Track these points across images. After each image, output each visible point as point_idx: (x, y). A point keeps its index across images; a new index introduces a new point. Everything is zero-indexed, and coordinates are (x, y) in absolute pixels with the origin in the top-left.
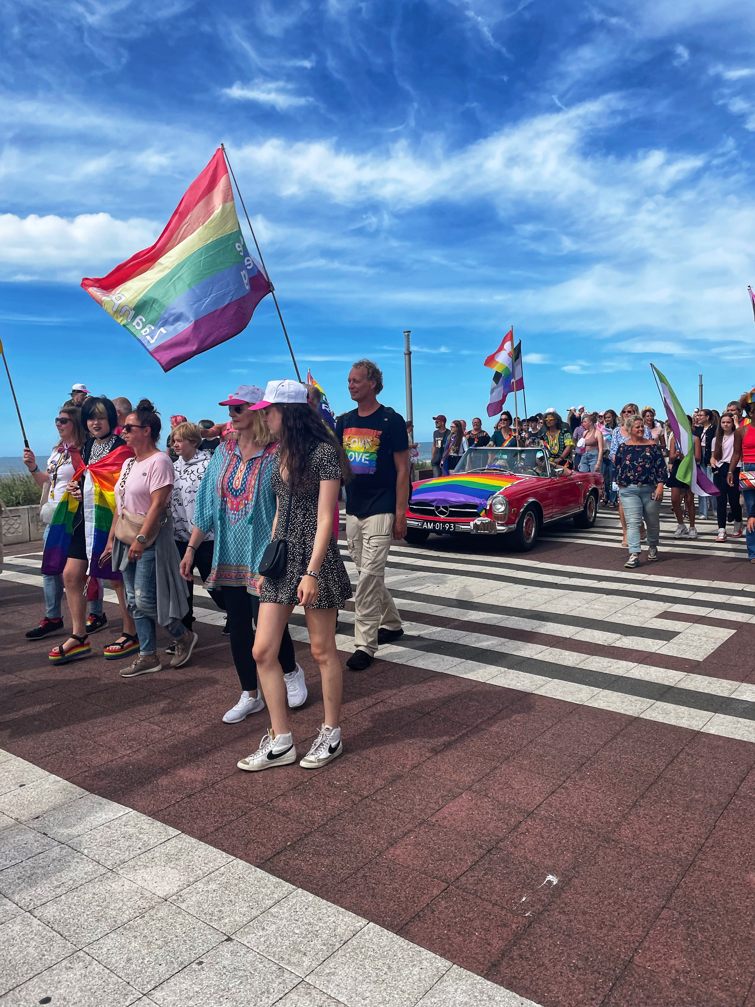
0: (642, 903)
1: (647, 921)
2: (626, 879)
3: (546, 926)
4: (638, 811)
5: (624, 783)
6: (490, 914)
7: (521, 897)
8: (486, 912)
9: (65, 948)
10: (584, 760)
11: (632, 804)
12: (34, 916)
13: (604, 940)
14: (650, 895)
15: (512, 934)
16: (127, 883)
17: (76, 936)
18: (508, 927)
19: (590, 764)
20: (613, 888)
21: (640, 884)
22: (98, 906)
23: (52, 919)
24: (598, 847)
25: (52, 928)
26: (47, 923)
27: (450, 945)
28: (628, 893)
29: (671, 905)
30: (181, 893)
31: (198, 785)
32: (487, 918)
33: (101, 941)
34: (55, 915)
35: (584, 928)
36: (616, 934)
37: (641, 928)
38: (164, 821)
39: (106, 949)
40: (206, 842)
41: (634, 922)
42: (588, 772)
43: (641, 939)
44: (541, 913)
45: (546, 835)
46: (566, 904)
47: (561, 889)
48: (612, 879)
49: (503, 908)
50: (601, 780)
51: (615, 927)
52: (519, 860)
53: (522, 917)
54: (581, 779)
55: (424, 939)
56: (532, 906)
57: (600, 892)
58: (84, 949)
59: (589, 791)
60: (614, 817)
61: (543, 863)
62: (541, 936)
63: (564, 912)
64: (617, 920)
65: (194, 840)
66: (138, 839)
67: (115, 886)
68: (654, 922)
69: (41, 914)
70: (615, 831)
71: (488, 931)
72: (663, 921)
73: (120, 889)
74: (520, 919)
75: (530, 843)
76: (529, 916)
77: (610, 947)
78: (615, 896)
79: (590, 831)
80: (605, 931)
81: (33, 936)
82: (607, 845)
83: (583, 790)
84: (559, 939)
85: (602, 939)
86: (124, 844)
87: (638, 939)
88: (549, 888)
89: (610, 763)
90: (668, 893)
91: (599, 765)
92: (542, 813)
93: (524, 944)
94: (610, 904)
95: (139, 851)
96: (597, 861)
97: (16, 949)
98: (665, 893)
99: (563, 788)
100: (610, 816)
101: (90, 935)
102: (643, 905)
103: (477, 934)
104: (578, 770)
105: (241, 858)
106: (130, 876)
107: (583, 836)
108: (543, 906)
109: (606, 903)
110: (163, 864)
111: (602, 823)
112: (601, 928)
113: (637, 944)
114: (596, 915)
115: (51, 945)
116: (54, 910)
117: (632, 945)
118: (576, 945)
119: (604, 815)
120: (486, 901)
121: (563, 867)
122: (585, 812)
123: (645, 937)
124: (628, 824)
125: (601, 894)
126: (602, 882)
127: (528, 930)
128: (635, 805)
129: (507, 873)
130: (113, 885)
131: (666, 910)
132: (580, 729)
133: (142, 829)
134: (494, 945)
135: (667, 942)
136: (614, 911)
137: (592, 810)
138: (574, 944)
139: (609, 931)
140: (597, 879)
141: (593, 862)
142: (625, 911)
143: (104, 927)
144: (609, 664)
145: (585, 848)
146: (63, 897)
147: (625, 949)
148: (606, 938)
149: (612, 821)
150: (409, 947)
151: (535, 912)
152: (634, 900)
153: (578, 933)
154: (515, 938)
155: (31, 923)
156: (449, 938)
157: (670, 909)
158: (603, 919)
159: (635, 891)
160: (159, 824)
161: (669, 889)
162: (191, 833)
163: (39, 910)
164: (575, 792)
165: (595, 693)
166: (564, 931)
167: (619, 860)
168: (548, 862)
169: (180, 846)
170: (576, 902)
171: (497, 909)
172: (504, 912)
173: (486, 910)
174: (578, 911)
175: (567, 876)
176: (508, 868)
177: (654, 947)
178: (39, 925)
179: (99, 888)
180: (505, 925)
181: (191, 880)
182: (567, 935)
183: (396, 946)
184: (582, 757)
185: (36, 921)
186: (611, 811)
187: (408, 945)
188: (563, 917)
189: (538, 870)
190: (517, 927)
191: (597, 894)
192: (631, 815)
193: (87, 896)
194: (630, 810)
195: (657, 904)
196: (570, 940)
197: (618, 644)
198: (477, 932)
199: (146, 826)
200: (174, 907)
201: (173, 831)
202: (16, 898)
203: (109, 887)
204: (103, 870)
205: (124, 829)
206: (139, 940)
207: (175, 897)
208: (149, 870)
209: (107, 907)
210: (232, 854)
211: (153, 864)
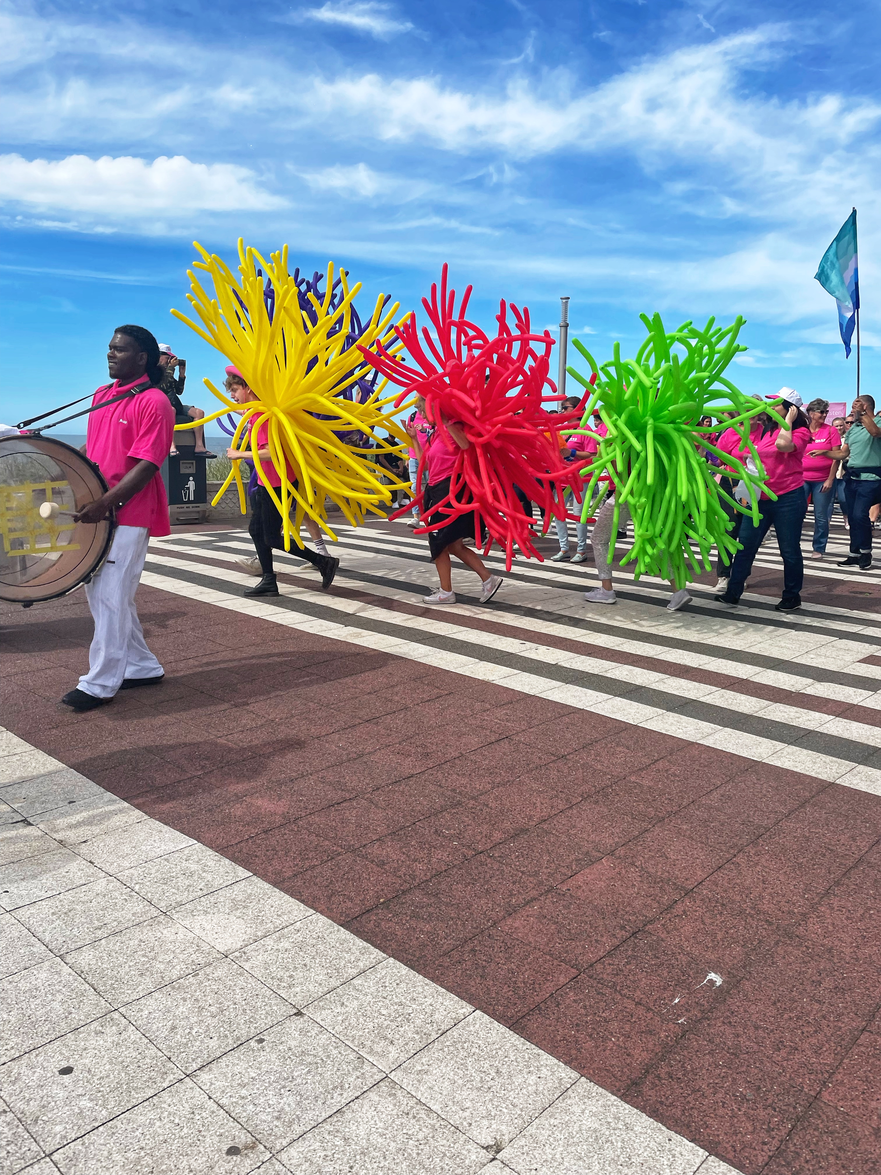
0: (834, 1021)
1: (841, 1046)
2: (813, 988)
3: (704, 1040)
4: (832, 902)
5: (814, 865)
6: (632, 1016)
7: (674, 997)
8: (627, 1012)
9: (98, 1006)
10: (762, 830)
11: (823, 892)
12: (65, 963)
13: (782, 1065)
14: (845, 1012)
15: (660, 1045)
16: (182, 930)
17: (113, 991)
18: (655, 1035)
19: (770, 836)
20: (796, 998)
21: (833, 996)
22: (143, 956)
23: (87, 968)
24: (777, 943)
25: (85, 979)
26: (79, 972)
27: (579, 1050)
28: (816, 1006)
29: (874, 1028)
30: (245, 950)
31: (278, 820)
32: (628, 1021)
33: (143, 1001)
34: (91, 963)
35: (756, 1047)
36: (798, 1059)
37: (833, 1055)
38: (234, 859)
39: (147, 1012)
40: (281, 889)
41: (823, 1045)
42: (767, 846)
43: (832, 1069)
44: (699, 1021)
45: (708, 921)
46: (733, 1013)
47: (726, 992)
48: (794, 986)
49: (649, 1009)
50: (783, 858)
51: (797, 1049)
52: (672, 950)
53: (674, 1023)
54: (757, 854)
55: (545, 1039)
56: (686, 1010)
57: (779, 1001)
58: (120, 1010)
59: (767, 870)
60: (800, 906)
61: (704, 956)
62: (698, 1051)
63: (730, 1022)
64: (800, 1040)
65: (267, 886)
66: (200, 878)
67: (167, 934)
68: (851, 1048)
69: (74, 960)
70: (800, 925)
71: (629, 1037)
72: (862, 1049)
73: (172, 938)
74: (671, 1026)
75: (688, 929)
76: (682, 1024)
77: (790, 1076)
78: (798, 1008)
79: (767, 921)
80: (783, 1053)
81: (61, 988)
82: (789, 942)
83: (759, 868)
84: (722, 1058)
85: (780, 1064)
86: (183, 882)
87: (828, 1068)
88: (711, 990)
89: (795, 837)
90: (869, 1011)
91: (780, 839)
92: (705, 892)
93: (675, 1060)
94: (791, 1018)
95: (200, 893)
96: (775, 960)
97: (38, 1001)
98: (867, 1011)
99: (733, 863)
100: (794, 904)
101: (130, 992)
102: (836, 1024)
103: (613, 1039)
104: (754, 842)
105: (322, 913)
106: (187, 923)
107: (757, 927)
108: (703, 1012)
109: (786, 1016)
110: (227, 911)
111: (783, 912)
112: (779, 1050)
113: (826, 1075)
114: (772, 1031)
115: (81, 1001)
116: (91, 957)
117: (819, 1075)
118: (744, 1069)
119: (786, 902)
120: (627, 998)
121: (730, 964)
122: (761, 897)
123: (837, 1066)
124: (818, 917)
125: (779, 1004)
126: (781, 989)
127: (681, 1041)
128: (827, 893)
129: (655, 965)
130: (165, 932)
131: (867, 1034)
132: (758, 792)
133: (206, 866)
134: (636, 1057)
135: (866, 1077)
136: (796, 1029)
137: (770, 894)
138: (742, 1066)
139: (789, 1053)
140: (775, 984)
141: (769, 962)
142: (811, 1029)
143: (148, 983)
144: (798, 715)
145: (760, 941)
146: (103, 941)
147: (809, 1079)
148: (785, 1064)
149: (796, 910)
150: (525, 1048)
151: (691, 1019)
152: (824, 1017)
153: (747, 1053)
154: (664, 1050)
155: (60, 970)
156: (577, 1042)
157: (872, 1033)
158: (782, 1037)
159: (826, 1005)
160: (227, 861)
161: (870, 1006)
162: (264, 877)
163: (72, 956)
164: (748, 870)
165: (778, 748)
166: (729, 1048)
167: (804, 962)
168: (712, 956)
169: (249, 891)
170: (745, 1011)
171: (641, 1011)
172: (650, 1015)
173: (628, 1010)
174: (749, 1023)
175: (734, 976)
176: (658, 958)
177: (849, 1082)
178: (70, 974)
179: (147, 934)
180: (650, 1032)
181: (259, 934)
182: (733, 1054)
183: (509, 1045)
184: (759, 827)
185: (66, 969)
186: (795, 897)
187: (524, 1044)
188: (728, 1030)
189: (697, 964)
190: (667, 1036)
191: (774, 1004)
192: (822, 905)
193: (132, 943)
194: (822, 898)
195: (854, 1024)
196: (737, 1061)
197: (809, 691)
198: (614, 1037)
199: (211, 863)
200: (236, 966)
201: (242, 872)
202: (47, 938)
203: (159, 935)
204: (154, 913)
205: (184, 864)
206: (188, 1003)
207: (237, 954)
208: (209, 917)
209: (154, 959)
210: (312, 907)
211: (215, 910)
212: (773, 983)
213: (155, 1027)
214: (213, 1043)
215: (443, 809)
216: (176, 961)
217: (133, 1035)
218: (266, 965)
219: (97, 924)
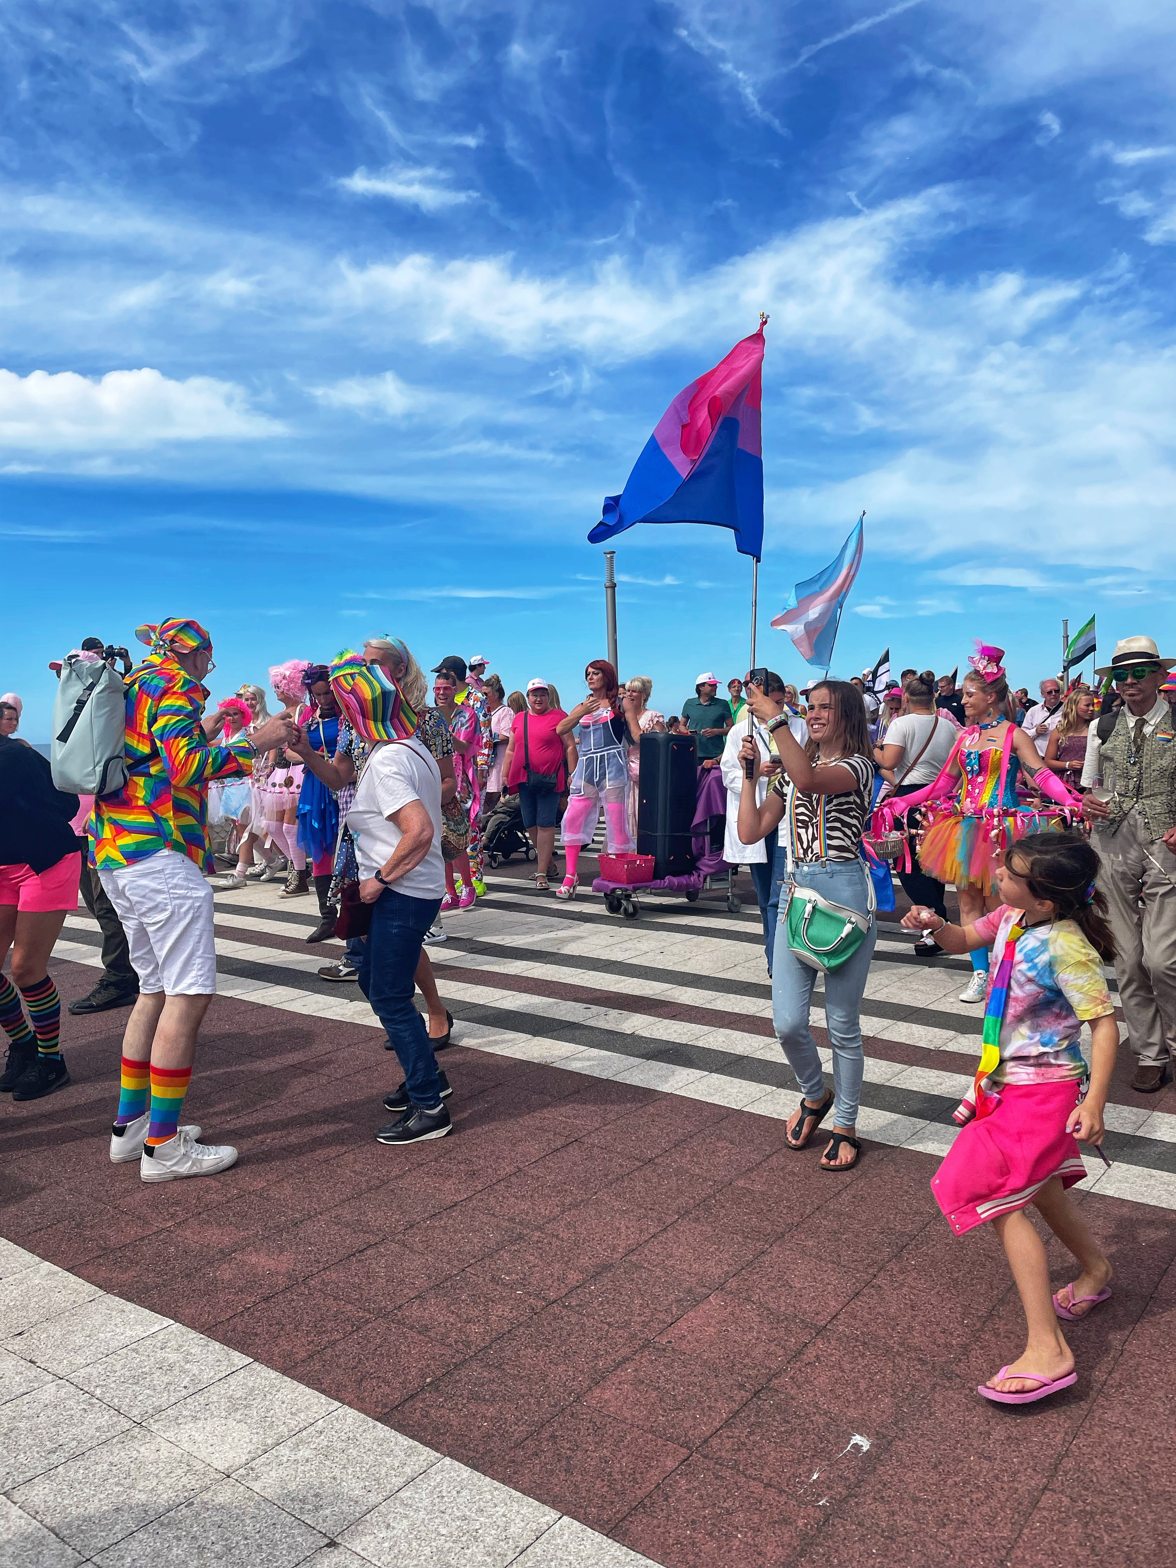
0: (1009, 1482)
1: (1019, 1513)
2: (981, 1442)
3: (853, 1523)
4: (997, 1326)
5: (972, 1279)
6: (761, 1503)
7: (811, 1472)
8: (754, 1498)
9: (63, 1557)
10: (906, 1239)
11: (985, 1315)
12: (13, 1502)
13: (949, 1546)
14: (1021, 1469)
15: (798, 1536)
16: (164, 1446)
17: (82, 1536)
18: (791, 1524)
19: (916, 1245)
20: (961, 1457)
21: (1006, 1450)
22: (117, 1484)
23: (42, 1507)
24: (933, 1388)
25: (41, 1522)
26: (33, 1513)
27: (697, 1555)
28: (986, 1465)
29: (1057, 1485)
30: (253, 1464)
31: (282, 1281)
32: (756, 1509)
33: (122, 1545)
34: (48, 1499)
35: (915, 1526)
36: (968, 1535)
37: (1010, 1525)
38: (226, 1341)
39: (129, 1560)
40: (294, 1378)
41: (997, 1513)
42: (913, 1259)
43: (1010, 1543)
44: (845, 1500)
45: (847, 1367)
46: (885, 1484)
47: (876, 1458)
48: (958, 1442)
49: (781, 1492)
50: (934, 1275)
51: (966, 1523)
52: (805, 1410)
53: (813, 1506)
54: (901, 1272)
55: (653, 1545)
56: (828, 1488)
57: (940, 1463)
58: (94, 1560)
59: (915, 1292)
60: (959, 1336)
61: (845, 1414)
62: (845, 1539)
63: (882, 1498)
64: (968, 1511)
65: (273, 1374)
66: (183, 1371)
67: (146, 1452)
68: (1030, 1514)
69: (24, 1498)
70: (960, 1360)
71: (759, 1531)
72: (1045, 1513)
73: (153, 1457)
74: (810, 1510)
75: (822, 1380)
76: (824, 1506)
77: (960, 1558)
78: (965, 1470)
79: (920, 1359)
80: (950, 1530)
81: (10, 1537)
82: (948, 1385)
83: (905, 1290)
84: (875, 1544)
85: (946, 1543)
86: (159, 1379)
87: (1004, 1543)
88: (856, 1458)
89: (947, 1244)
90: (1051, 1464)
91: (929, 1249)
92: (841, 1328)
93: (818, 1553)
94: (956, 1484)
95: (184, 1393)
96: (932, 1410)
98: (1047, 1465)
99: (873, 1287)
100: (951, 1334)
101: (103, 1534)
102: (1011, 1484)
103: (739, 1536)
104: (897, 1256)
105: (351, 1405)
106: (170, 1435)
107: (908, 1369)
108: (848, 1487)
109: (950, 1482)
110: (224, 1414)
111: (939, 1346)
112: (944, 1525)
113: (1003, 1552)
114: (934, 1503)
115: (40, 1553)
116: (46, 1491)
117: (995, 1553)
118: (903, 1555)
119: (941, 1332)
120: (754, 1479)
121: (878, 1420)
122: (911, 1329)
123: (1015, 1540)
124: (981, 1348)
125: (941, 1467)
126: (942, 1447)
127: (824, 1529)
128: (990, 1315)
129: (786, 1432)
130: (142, 1449)
131: (1048, 1494)
132: (897, 1188)
133: (189, 1354)
134: (769, 1555)
135: (1052, 1548)
136: (963, 1496)
137: (921, 1324)
138: (900, 1552)
139: (957, 1529)
140: (934, 1442)
141: (926, 1413)
142: (981, 1495)
143: (128, 1520)
144: (939, 1080)
145: (913, 1387)
146: (60, 1469)
147: (983, 1559)
148: (952, 1543)
149: (954, 1342)
150: (628, 1559)
151: (835, 1499)
152: (996, 1477)
153: (906, 1534)
154: (803, 1543)
155: (7, 1513)
156: (693, 1544)
157: (1055, 1491)
158: (947, 1509)
159: (998, 1462)
160: (217, 1345)
161: (1051, 1457)
162: (269, 1362)
163: (21, 1491)
164: (892, 1293)
165: (919, 1127)
166: (883, 1531)
167: (968, 1409)
168: (853, 1413)
169: (250, 1384)
170: (901, 1481)
171: (772, 1494)
172: (783, 1499)
173: (755, 1495)
174: (905, 1496)
175: (884, 1437)
176: (788, 1422)
177: (1031, 1557)
178: (21, 1517)
179: (119, 1455)
180: (786, 1521)
181: (269, 1441)
182: (887, 1538)
183: (608, 1557)
184: (903, 1234)
185: (15, 1511)
186: (952, 1325)
187: (627, 1555)
188: (881, 1508)
189: (837, 1426)
190: (806, 1525)
191: (935, 1467)
192: (985, 1332)
193: (99, 1468)
194: (984, 1322)
195: (1033, 1483)
196: (894, 1546)
197: (951, 1047)
198: (740, 1532)
199: (195, 1350)
200: (242, 1488)
201: (239, 1359)
203: (135, 1454)
204: (126, 1424)
205: (160, 1354)
206: (184, 1542)
207: (242, 1471)
208: (200, 1424)
209: (132, 1487)
210: (337, 1399)
211: (208, 1414)
212: (932, 1440)
215: (500, 1246)
216: (161, 1487)
218: (283, 1483)
219: (49, 1445)
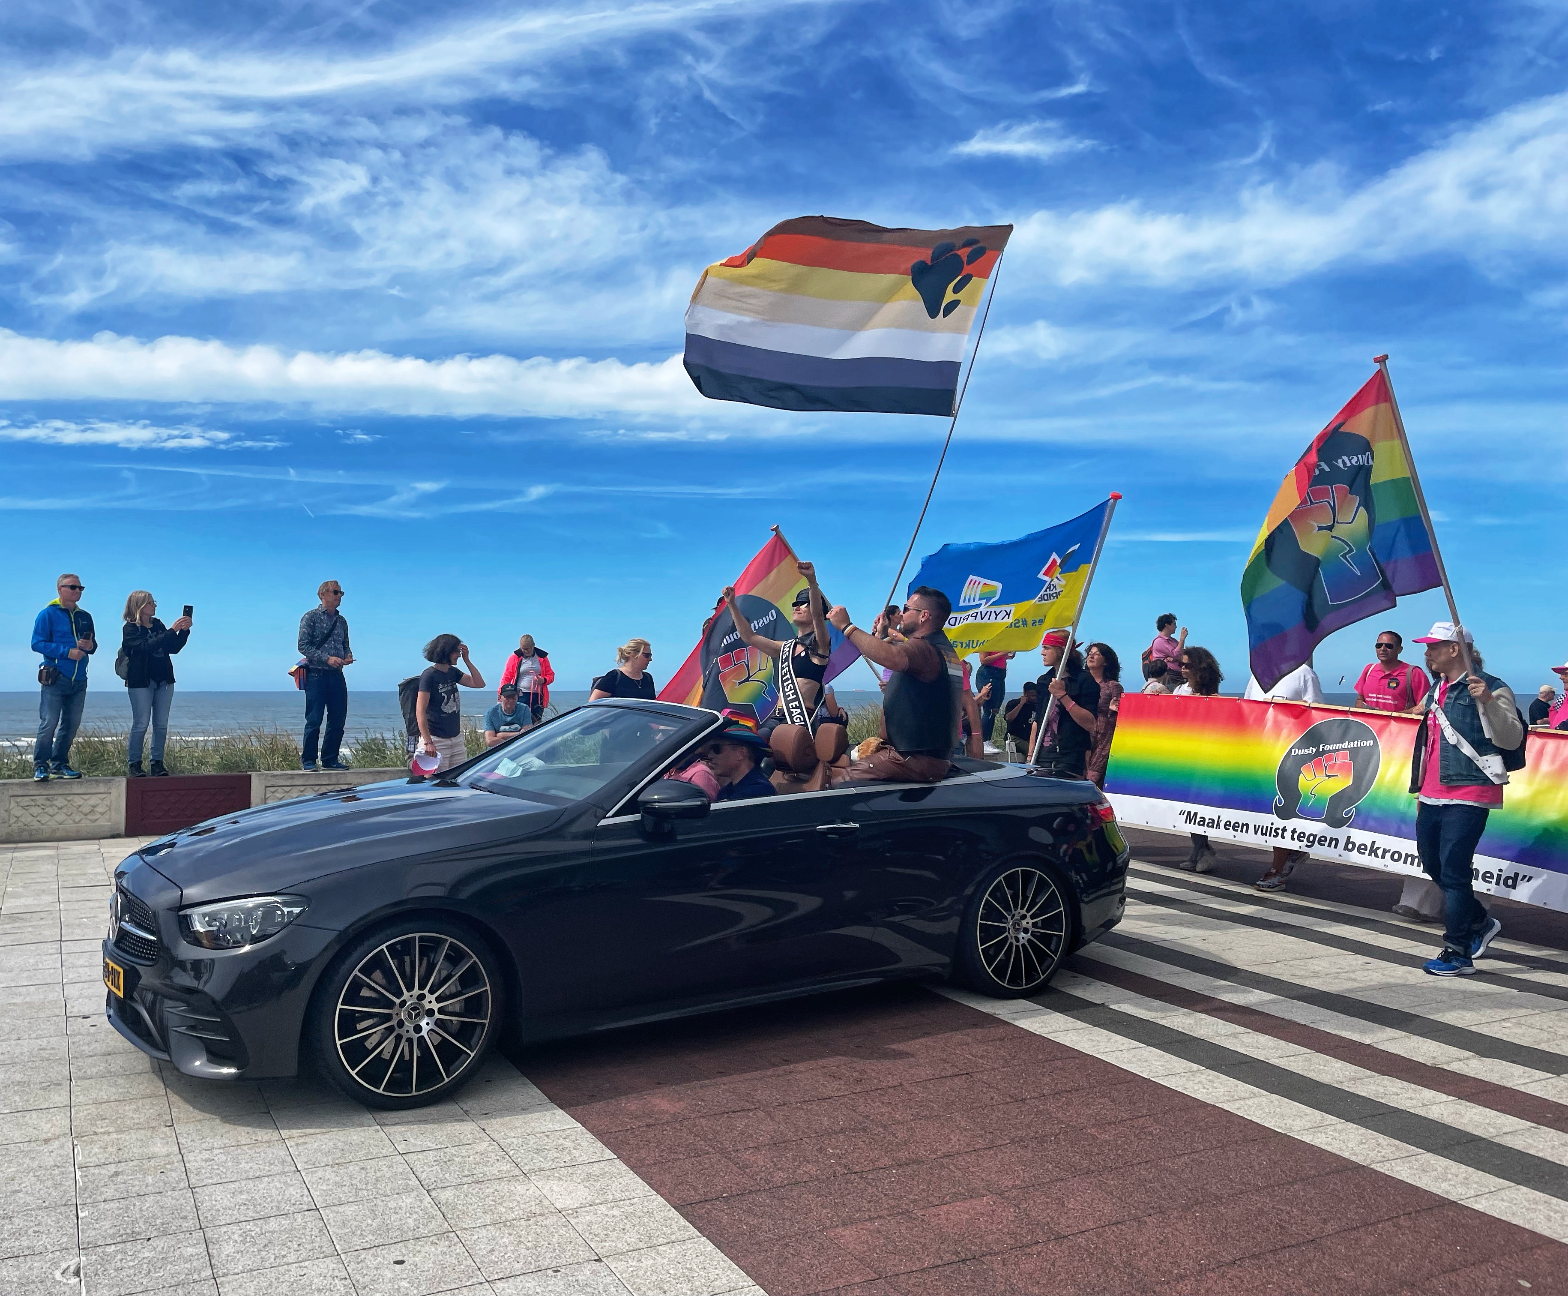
16: (533, 1188)
22: (493, 1201)
30: (578, 1210)
31: (667, 1117)
33: (477, 1229)
38: (607, 1144)
40: (636, 1173)
65: (625, 1167)
66: (570, 1153)
67: (520, 1189)
73: (523, 1192)
81: (418, 1210)
86: (553, 1154)
95: (563, 1164)
97: (398, 1216)
105: (662, 1195)
106: (540, 1185)
110: (579, 1181)
130: (519, 1187)
133: (579, 1145)
143: (488, 1219)
146: (465, 1186)
155: (423, 1199)
160: (600, 1144)
162: (626, 1162)
169: (606, 1170)
179: (504, 1187)
181: (597, 1201)
185: (429, 1199)
193: (488, 1190)
199: (585, 1144)
200: (564, 1220)
201: (609, 1154)
202: (423, 1177)
203: (513, 1188)
204: (517, 1172)
205: (561, 1141)
206: (512, 1238)
207: (570, 1212)
208: (561, 1182)
209: (501, 1204)
210: (656, 1190)
211: (569, 1179)
213: (478, 1248)
214: (517, 1266)
216: (517, 1208)
217: (459, 1249)
218: (589, 1225)
219: (467, 1173)
